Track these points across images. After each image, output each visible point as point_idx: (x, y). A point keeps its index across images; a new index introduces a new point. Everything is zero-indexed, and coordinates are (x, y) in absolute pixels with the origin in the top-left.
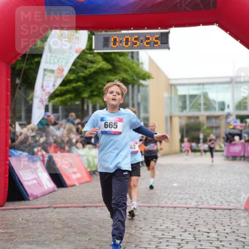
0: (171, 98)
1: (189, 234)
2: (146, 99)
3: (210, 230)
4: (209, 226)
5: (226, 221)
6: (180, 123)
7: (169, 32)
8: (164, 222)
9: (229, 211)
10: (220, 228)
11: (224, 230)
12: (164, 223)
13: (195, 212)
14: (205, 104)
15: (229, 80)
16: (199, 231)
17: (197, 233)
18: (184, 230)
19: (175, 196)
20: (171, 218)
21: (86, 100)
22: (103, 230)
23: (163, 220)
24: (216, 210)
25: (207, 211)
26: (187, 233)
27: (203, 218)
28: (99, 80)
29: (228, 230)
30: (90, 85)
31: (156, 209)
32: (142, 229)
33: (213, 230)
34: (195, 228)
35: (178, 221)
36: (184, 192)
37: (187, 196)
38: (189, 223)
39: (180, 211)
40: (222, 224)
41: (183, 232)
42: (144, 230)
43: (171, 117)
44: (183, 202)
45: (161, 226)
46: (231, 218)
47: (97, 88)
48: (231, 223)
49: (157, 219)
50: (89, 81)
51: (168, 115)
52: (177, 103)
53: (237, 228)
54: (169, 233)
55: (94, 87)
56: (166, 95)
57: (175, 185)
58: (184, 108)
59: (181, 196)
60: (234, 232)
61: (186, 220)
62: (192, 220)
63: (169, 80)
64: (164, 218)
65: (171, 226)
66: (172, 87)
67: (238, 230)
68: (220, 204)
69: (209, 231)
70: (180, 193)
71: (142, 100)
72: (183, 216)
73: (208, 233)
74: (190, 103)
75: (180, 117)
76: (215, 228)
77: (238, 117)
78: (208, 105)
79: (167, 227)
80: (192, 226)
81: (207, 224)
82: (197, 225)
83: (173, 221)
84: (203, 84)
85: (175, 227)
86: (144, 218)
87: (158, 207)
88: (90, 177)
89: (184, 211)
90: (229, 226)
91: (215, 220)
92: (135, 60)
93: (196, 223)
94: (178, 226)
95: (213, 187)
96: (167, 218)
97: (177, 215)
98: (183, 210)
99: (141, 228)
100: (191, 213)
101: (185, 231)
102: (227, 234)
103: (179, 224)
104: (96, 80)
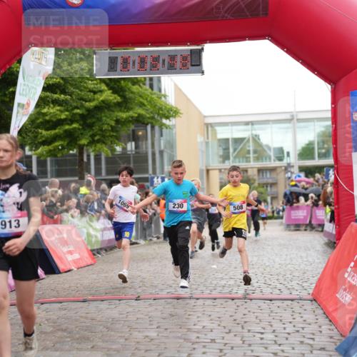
0: (207, 143)
1: (235, 335)
2: (171, 145)
3: (264, 329)
4: (263, 324)
5: (287, 316)
6: (221, 179)
7: (203, 49)
8: (199, 319)
9: (290, 302)
10: (277, 326)
11: (285, 328)
12: (199, 321)
13: (242, 305)
14: (255, 152)
15: (288, 116)
16: (249, 331)
17: (246, 334)
18: (228, 331)
19: (215, 282)
20: (209, 313)
21: (85, 148)
22: (112, 333)
23: (198, 317)
24: (273, 302)
25: (261, 303)
26: (232, 334)
27: (254, 313)
28: (104, 118)
29: (290, 329)
30: (91, 126)
31: (188, 301)
32: (169, 330)
33: (269, 329)
34: (243, 328)
35: (219, 318)
36: (227, 277)
37: (232, 282)
38: (235, 320)
39: (222, 304)
40: (281, 321)
41: (227, 333)
42: (170, 332)
43: (208, 171)
44: (227, 290)
45: (195, 325)
46: (293, 312)
47: (101, 130)
48: (294, 319)
49: (189, 315)
50: (89, 121)
51: (204, 168)
52: (216, 151)
53: (302, 326)
54: (206, 335)
55: (96, 128)
56: (200, 139)
57: (215, 266)
58: (226, 157)
59: (223, 282)
60: (298, 331)
61: (231, 316)
62: (239, 316)
63: (205, 117)
64: (200, 315)
65: (209, 325)
66: (209, 127)
67: (303, 328)
68: (278, 292)
69: (263, 331)
70: (222, 279)
71: (165, 147)
72: (226, 311)
73: (262, 333)
74: (235, 150)
75: (220, 170)
76: (271, 326)
77: (302, 169)
78: (260, 152)
79: (204, 327)
80: (238, 324)
81: (260, 321)
82: (245, 322)
83: (212, 317)
84: (252, 123)
85: (215, 326)
86: (170, 315)
87: (190, 298)
88: (93, 259)
89: (228, 303)
90: (290, 322)
91: (271, 314)
92: (156, 90)
93: (245, 320)
94: (219, 325)
95: (268, 269)
96: (204, 314)
97: (217, 310)
98: (226, 302)
99: (166, 329)
100: (238, 306)
101: (230, 332)
102: (289, 334)
103: (221, 322)
104: (100, 120)
